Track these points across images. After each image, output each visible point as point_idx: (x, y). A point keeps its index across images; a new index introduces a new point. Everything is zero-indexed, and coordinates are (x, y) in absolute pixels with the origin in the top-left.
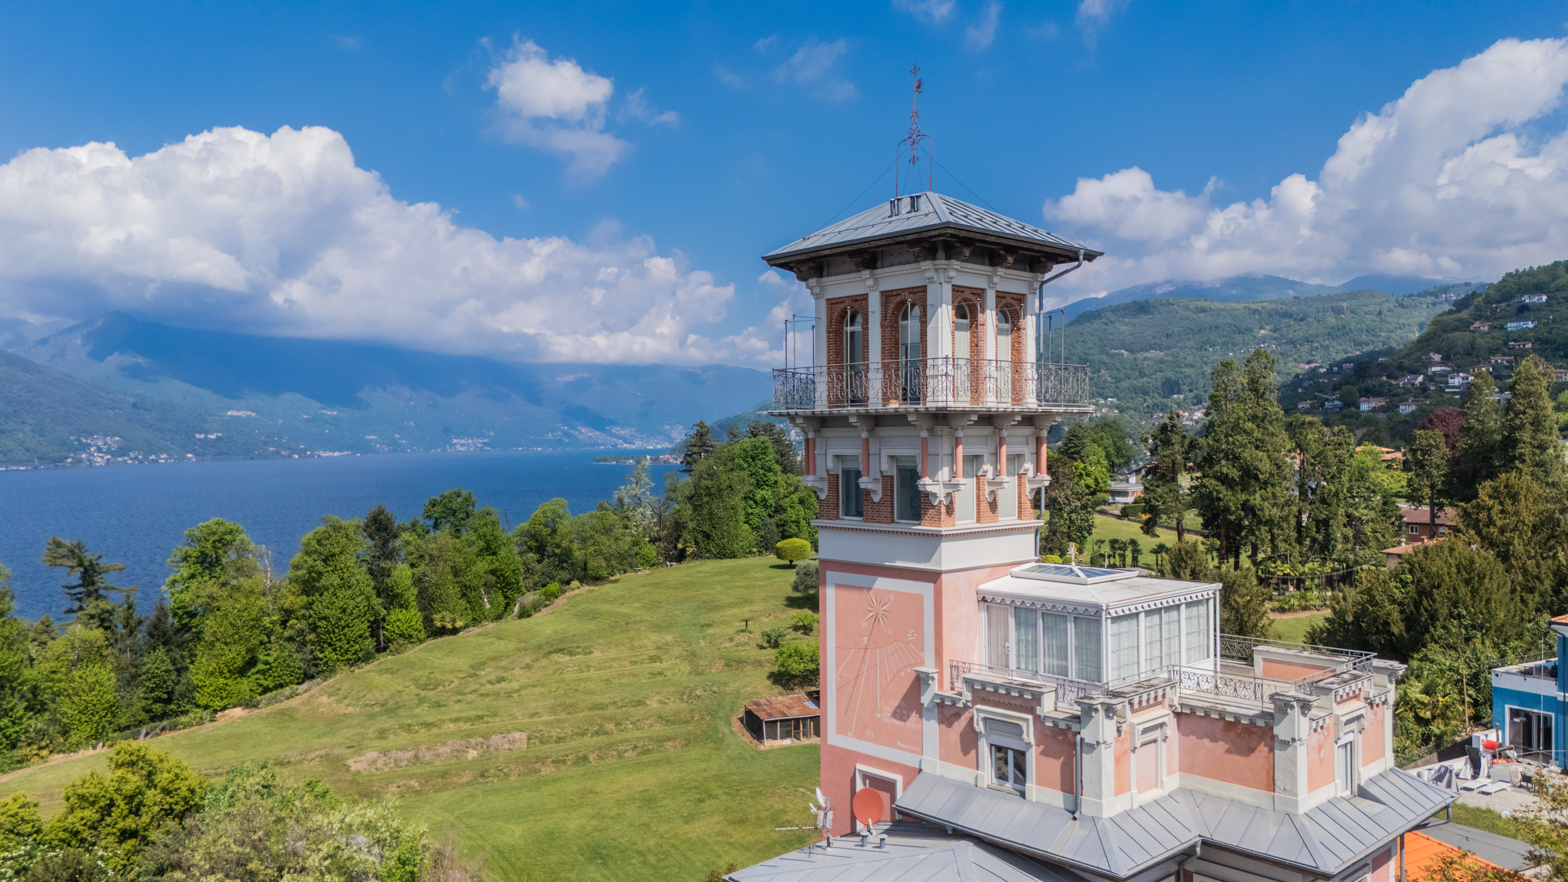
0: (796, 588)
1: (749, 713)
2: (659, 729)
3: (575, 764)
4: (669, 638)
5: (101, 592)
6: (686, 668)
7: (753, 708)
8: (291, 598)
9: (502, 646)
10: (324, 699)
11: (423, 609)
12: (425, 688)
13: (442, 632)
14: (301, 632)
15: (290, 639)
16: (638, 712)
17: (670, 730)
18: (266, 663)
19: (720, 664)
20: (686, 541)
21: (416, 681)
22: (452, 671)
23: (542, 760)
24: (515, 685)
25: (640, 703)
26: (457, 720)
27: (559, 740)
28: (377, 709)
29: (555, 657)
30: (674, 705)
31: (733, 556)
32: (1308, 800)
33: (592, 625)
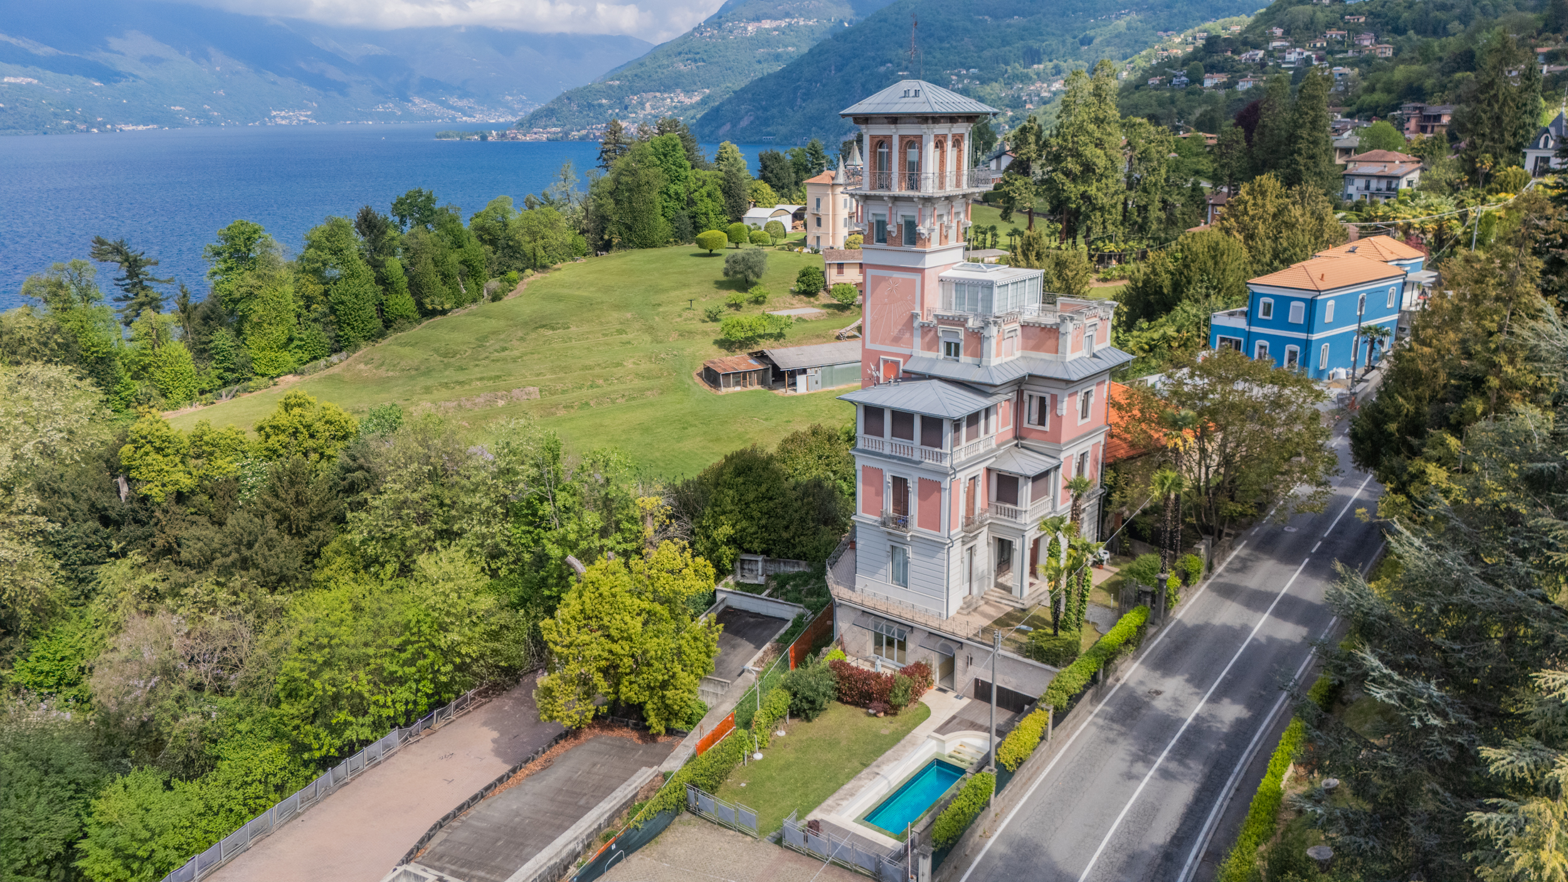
0: (726, 274)
1: (707, 369)
2: (638, 383)
3: (581, 408)
4: (629, 315)
5: (145, 283)
6: (647, 338)
7: (711, 365)
8: (311, 287)
9: (493, 324)
10: (362, 366)
11: (413, 295)
12: (445, 355)
13: (433, 313)
14: (325, 315)
15: (315, 320)
16: (619, 371)
17: (646, 383)
18: (301, 340)
19: (675, 335)
20: (611, 233)
21: (436, 351)
22: (464, 343)
23: (556, 406)
24: (516, 353)
25: (619, 365)
26: (481, 379)
27: (564, 392)
28: (413, 373)
29: (541, 330)
30: (645, 366)
31: (653, 245)
32: (1070, 357)
33: (561, 306)
